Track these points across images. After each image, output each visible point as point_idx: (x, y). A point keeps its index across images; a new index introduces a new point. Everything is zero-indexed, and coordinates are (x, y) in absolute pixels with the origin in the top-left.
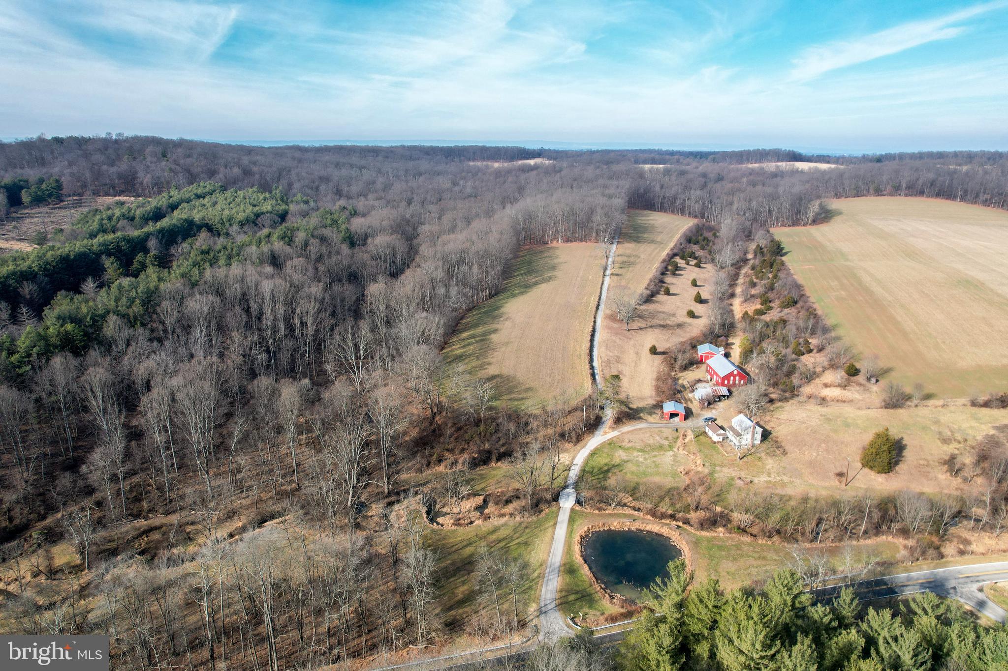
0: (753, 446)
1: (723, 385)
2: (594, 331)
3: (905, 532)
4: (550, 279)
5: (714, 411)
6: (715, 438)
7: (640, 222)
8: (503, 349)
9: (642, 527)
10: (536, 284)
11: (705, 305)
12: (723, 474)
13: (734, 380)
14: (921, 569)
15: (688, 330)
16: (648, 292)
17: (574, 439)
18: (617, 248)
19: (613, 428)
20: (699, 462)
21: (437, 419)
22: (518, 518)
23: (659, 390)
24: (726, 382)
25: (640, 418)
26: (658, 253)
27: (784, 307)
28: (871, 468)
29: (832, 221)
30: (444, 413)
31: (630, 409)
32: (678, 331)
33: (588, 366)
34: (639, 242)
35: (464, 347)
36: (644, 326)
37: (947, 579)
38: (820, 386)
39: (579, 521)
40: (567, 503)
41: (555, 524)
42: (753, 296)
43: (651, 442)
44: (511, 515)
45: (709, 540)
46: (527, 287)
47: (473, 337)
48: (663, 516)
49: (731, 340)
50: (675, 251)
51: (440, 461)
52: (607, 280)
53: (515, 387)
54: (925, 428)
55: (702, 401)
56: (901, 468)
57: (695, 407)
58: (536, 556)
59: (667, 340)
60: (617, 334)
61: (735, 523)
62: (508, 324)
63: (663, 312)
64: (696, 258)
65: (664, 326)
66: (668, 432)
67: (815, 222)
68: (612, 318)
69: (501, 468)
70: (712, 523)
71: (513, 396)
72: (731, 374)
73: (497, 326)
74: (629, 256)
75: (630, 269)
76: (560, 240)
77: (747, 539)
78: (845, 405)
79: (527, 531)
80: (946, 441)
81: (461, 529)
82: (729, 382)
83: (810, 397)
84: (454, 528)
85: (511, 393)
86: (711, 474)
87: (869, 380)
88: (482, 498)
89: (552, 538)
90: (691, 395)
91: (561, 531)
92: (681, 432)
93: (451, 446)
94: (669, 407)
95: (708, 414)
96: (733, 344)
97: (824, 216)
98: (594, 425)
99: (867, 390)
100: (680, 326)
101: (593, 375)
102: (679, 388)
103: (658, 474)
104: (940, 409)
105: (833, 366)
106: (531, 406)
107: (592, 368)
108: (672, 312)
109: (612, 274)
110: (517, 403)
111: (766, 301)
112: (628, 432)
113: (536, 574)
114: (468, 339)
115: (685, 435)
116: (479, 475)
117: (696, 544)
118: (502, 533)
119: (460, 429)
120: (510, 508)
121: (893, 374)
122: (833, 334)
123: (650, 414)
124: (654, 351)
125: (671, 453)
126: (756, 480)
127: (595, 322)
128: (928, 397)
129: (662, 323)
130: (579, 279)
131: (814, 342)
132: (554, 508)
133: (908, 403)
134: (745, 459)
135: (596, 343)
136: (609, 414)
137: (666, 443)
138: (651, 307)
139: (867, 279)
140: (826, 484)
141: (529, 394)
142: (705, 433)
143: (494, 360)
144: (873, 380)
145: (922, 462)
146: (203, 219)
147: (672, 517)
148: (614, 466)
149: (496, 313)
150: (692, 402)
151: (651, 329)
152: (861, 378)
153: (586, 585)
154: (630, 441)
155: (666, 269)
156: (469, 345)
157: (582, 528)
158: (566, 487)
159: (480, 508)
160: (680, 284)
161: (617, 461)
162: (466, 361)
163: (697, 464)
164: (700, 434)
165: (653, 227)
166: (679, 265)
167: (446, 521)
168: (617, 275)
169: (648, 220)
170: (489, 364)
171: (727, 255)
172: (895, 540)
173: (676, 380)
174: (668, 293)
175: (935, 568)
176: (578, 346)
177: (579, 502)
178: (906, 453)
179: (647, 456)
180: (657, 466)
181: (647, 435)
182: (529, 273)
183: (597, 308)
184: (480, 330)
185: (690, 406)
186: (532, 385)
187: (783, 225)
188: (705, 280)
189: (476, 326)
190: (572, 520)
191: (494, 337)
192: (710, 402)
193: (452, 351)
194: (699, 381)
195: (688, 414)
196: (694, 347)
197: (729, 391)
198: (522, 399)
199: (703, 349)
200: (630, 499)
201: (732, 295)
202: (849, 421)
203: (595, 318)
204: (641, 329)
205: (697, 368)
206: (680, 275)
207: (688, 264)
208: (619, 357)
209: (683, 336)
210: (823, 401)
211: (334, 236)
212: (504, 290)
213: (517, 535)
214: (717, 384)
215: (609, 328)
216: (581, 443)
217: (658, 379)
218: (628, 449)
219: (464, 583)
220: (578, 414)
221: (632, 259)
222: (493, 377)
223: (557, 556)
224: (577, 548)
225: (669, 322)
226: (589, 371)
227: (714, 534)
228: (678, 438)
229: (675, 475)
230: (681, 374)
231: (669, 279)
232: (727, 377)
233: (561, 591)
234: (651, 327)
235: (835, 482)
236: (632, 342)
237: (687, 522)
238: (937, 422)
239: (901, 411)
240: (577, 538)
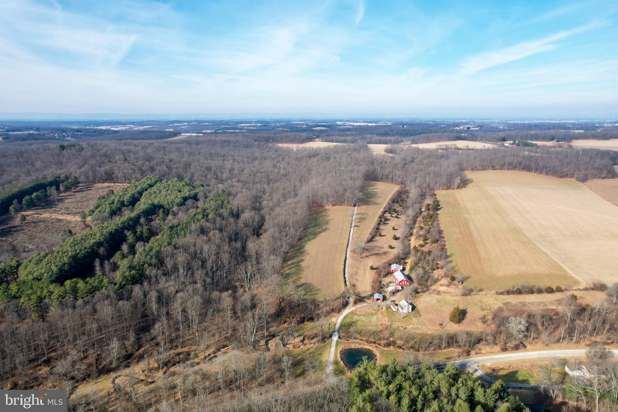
0: (409, 312)
1: (400, 285)
2: (346, 259)
3: (459, 346)
4: (325, 230)
5: (395, 297)
6: (394, 310)
7: (369, 190)
8: (307, 270)
9: (363, 347)
10: (320, 232)
11: (398, 240)
12: (396, 325)
13: (404, 283)
14: (460, 360)
15: (388, 255)
16: (371, 236)
17: (337, 311)
18: (357, 210)
19: (353, 306)
20: (387, 320)
21: (282, 304)
22: (317, 345)
23: (373, 288)
24: (401, 284)
25: (364, 301)
26: (378, 211)
27: (432, 243)
28: (453, 321)
29: (468, 186)
30: (285, 302)
31: (360, 297)
32: (384, 256)
33: (343, 277)
34: (368, 204)
35: (289, 269)
36: (368, 255)
37: (467, 363)
38: (439, 285)
39: (339, 345)
40: (335, 338)
41: (331, 346)
42: (420, 235)
43: (368, 312)
44: (314, 343)
45: (387, 351)
46: (315, 234)
47: (293, 264)
48: (371, 342)
49: (407, 261)
50: (386, 209)
51: (285, 322)
52: (352, 229)
53: (313, 288)
54: (476, 304)
55: (390, 292)
56: (465, 321)
57: (387, 295)
58: (324, 358)
59: (378, 262)
60: (356, 260)
61: (397, 345)
62: (308, 256)
63: (378, 247)
64: (396, 212)
65: (377, 254)
66: (375, 307)
67: (458, 187)
68: (354, 251)
69: (309, 325)
70: (389, 345)
71: (312, 293)
72: (403, 280)
73: (303, 258)
74: (363, 214)
75: (363, 222)
76: (330, 205)
77: (401, 350)
78: (447, 294)
79: (320, 349)
80: (483, 310)
81: (296, 349)
82: (402, 283)
83: (434, 291)
84: (293, 349)
85: (311, 291)
86: (391, 325)
87: (459, 282)
88: (302, 337)
89: (330, 352)
90: (386, 289)
91: (333, 349)
92: (381, 307)
93: (289, 316)
94: (376, 296)
95: (393, 298)
96: (407, 263)
97: (464, 183)
98: (345, 305)
99: (457, 287)
100: (385, 253)
101: (345, 282)
102: (382, 286)
103: (370, 325)
104: (484, 296)
105: (446, 276)
106: (320, 298)
107: (345, 278)
108: (382, 246)
109: (355, 226)
110: (314, 296)
111: (426, 239)
112: (359, 308)
113: (324, 365)
114: (291, 265)
115: (382, 308)
116: (302, 327)
117: (382, 353)
118: (311, 350)
119: (292, 308)
120: (314, 341)
121: (470, 279)
122: (450, 259)
123: (369, 299)
124: (372, 268)
125: (376, 316)
126: (408, 327)
127: (346, 254)
128: (481, 290)
129: (377, 252)
130: (339, 229)
131: (441, 263)
132: (330, 340)
133: (472, 293)
134: (405, 319)
135: (347, 265)
136: (352, 300)
137: (374, 312)
138: (372, 244)
139: (472, 227)
140: (435, 328)
141: (319, 292)
142: (390, 307)
143: (303, 276)
144: (461, 283)
145: (472, 319)
146: (159, 202)
147: (374, 343)
148: (353, 322)
149: (302, 250)
150: (386, 293)
151: (371, 256)
152: (456, 282)
153: (342, 368)
154: (360, 312)
155: (381, 221)
156: (292, 268)
157: (340, 348)
158: (334, 332)
159: (302, 341)
160: (386, 230)
161: (354, 320)
162: (291, 276)
163: (386, 321)
164: (388, 308)
165: (376, 193)
166: (387, 218)
167: (290, 347)
168: (357, 226)
169: (374, 189)
170: (301, 278)
171: (411, 212)
172: (455, 350)
173: (380, 282)
174: (381, 236)
175: (465, 359)
176: (339, 268)
177: (339, 338)
178: (467, 315)
179: (366, 318)
180: (370, 322)
181: (367, 309)
182: (315, 226)
183: (347, 246)
184: (295, 260)
185: (386, 295)
186: (320, 287)
187: (442, 189)
188: (400, 226)
189: (293, 258)
190: (337, 345)
191: (302, 264)
192: (394, 293)
193: (285, 271)
194: (391, 282)
195: (384, 299)
196: (390, 265)
197: (402, 288)
198: (316, 294)
199: (394, 267)
200: (359, 336)
201: (411, 234)
202: (447, 302)
203: (346, 252)
204: (367, 256)
205: (391, 276)
206: (387, 224)
207: (392, 217)
208: (356, 272)
209: (385, 259)
210: (439, 293)
211: (225, 212)
212: (306, 236)
213: (317, 351)
214: (397, 284)
215: (353, 257)
216: (340, 313)
217: (373, 282)
218: (359, 315)
219: (299, 369)
220: (339, 300)
221: (364, 216)
222: (303, 284)
223: (332, 358)
224: (339, 355)
225: (380, 252)
226: (343, 280)
227: (389, 349)
228: (379, 309)
229: (377, 326)
230: (383, 279)
231: (382, 227)
232: (401, 282)
233: (334, 370)
234: (372, 255)
235: (438, 328)
236: (362, 264)
237: (380, 344)
238: (481, 302)
239: (468, 297)
240: (339, 352)
